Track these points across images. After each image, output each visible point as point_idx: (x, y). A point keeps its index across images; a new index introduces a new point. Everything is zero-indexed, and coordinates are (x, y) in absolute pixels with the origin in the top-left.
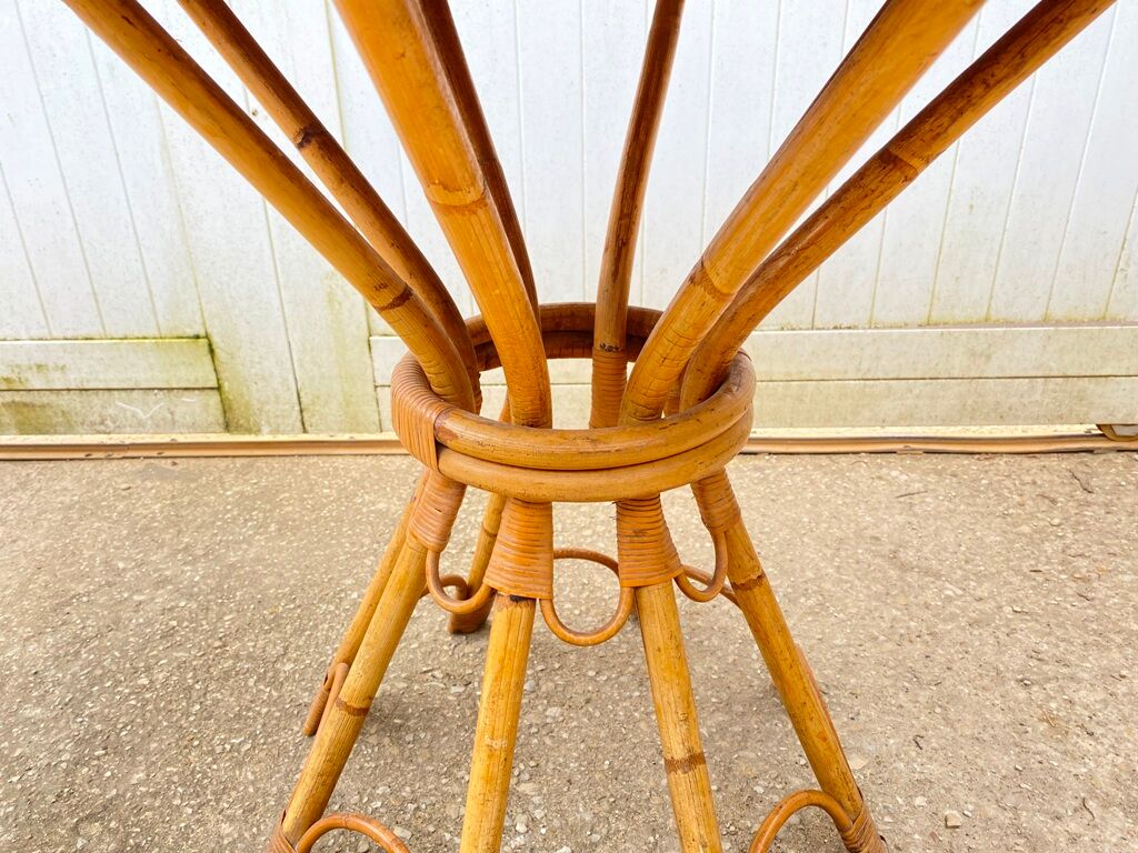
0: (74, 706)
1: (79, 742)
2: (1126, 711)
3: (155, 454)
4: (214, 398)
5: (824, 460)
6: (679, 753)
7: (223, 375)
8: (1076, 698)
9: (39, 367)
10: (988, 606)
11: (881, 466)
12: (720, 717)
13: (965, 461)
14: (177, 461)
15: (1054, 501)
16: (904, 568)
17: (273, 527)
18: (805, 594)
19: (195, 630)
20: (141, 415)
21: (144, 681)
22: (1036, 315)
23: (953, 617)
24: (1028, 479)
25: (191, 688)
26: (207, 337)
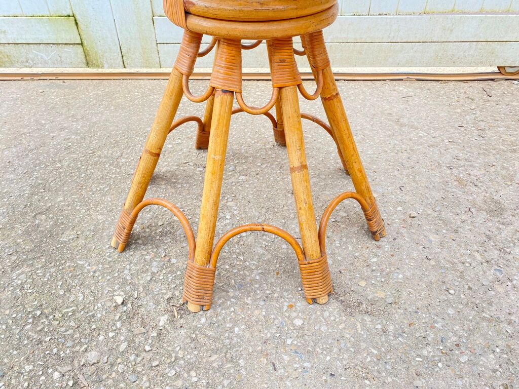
0: (28, 174)
1: (32, 187)
2: (493, 178)
3: (54, 78)
4: (80, 48)
5: (369, 83)
6: (297, 164)
7: (83, 37)
8: (472, 173)
10: (437, 140)
11: (395, 86)
13: (434, 83)
14: (65, 81)
15: (473, 100)
16: (402, 125)
17: (112, 108)
19: (80, 147)
20: (45, 58)
21: (59, 165)
23: (422, 144)
24: (463, 91)
25: (80, 168)
26: (74, 16)
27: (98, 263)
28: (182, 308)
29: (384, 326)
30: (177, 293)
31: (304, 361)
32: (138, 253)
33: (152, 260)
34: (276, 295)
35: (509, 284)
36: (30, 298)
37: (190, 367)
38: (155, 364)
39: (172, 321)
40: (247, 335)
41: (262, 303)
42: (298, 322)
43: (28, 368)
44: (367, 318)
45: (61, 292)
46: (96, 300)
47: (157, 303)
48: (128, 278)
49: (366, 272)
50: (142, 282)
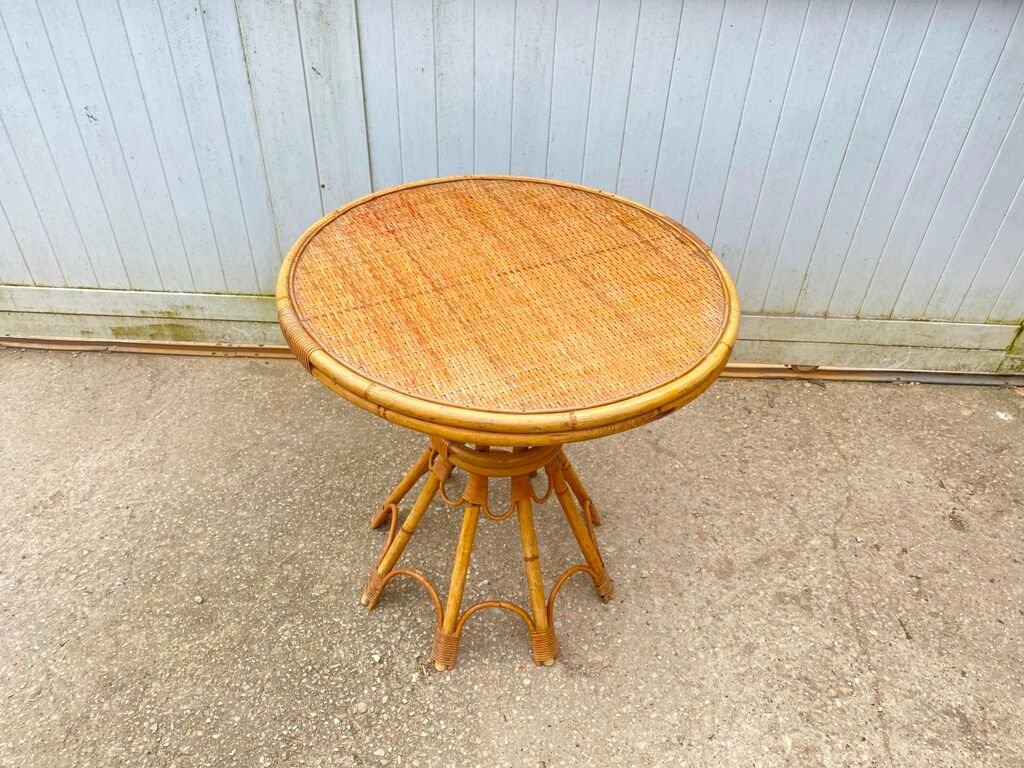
0: (262, 511)
1: (269, 529)
3: (253, 354)
6: (529, 556)
8: (716, 523)
9: (188, 307)
10: (692, 475)
12: (556, 526)
14: (268, 361)
15: (750, 412)
16: (659, 450)
18: (607, 464)
19: (307, 473)
20: (246, 334)
21: (290, 500)
22: (757, 309)
23: (675, 480)
24: (742, 396)
25: (313, 504)
27: (351, 621)
28: (430, 667)
29: (597, 686)
30: (425, 653)
31: (529, 715)
32: (386, 611)
33: (400, 618)
34: (510, 657)
35: (711, 651)
36: (300, 654)
37: (439, 717)
38: (412, 714)
39: (422, 678)
40: (485, 692)
41: (498, 664)
42: (527, 682)
43: (313, 714)
44: (584, 680)
45: (325, 649)
46: (356, 658)
47: (409, 662)
48: (381, 636)
49: (590, 635)
50: (393, 641)
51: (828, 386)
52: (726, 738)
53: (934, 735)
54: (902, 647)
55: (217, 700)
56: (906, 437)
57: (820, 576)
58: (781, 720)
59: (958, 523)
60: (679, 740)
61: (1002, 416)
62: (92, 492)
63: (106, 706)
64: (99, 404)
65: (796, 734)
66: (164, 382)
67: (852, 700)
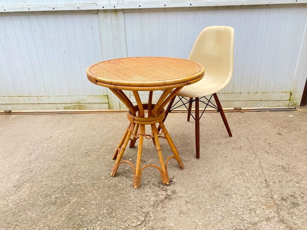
3: (98, 113)
4: (108, 104)
7: (109, 101)
8: (216, 136)
9: (83, 100)
10: (210, 129)
13: (214, 113)
14: (102, 113)
20: (97, 107)
23: (205, 130)
26: (107, 96)
35: (216, 157)
51: (244, 112)
52: (221, 172)
53: (275, 170)
54: (266, 155)
55: (91, 168)
56: (265, 120)
57: (244, 144)
58: (235, 168)
59: (280, 134)
60: (208, 172)
61: (291, 116)
62: (59, 136)
63: (64, 170)
64: (60, 122)
65: (239, 171)
66: (76, 118)
67: (254, 165)
